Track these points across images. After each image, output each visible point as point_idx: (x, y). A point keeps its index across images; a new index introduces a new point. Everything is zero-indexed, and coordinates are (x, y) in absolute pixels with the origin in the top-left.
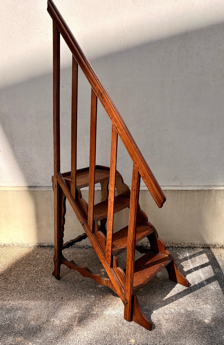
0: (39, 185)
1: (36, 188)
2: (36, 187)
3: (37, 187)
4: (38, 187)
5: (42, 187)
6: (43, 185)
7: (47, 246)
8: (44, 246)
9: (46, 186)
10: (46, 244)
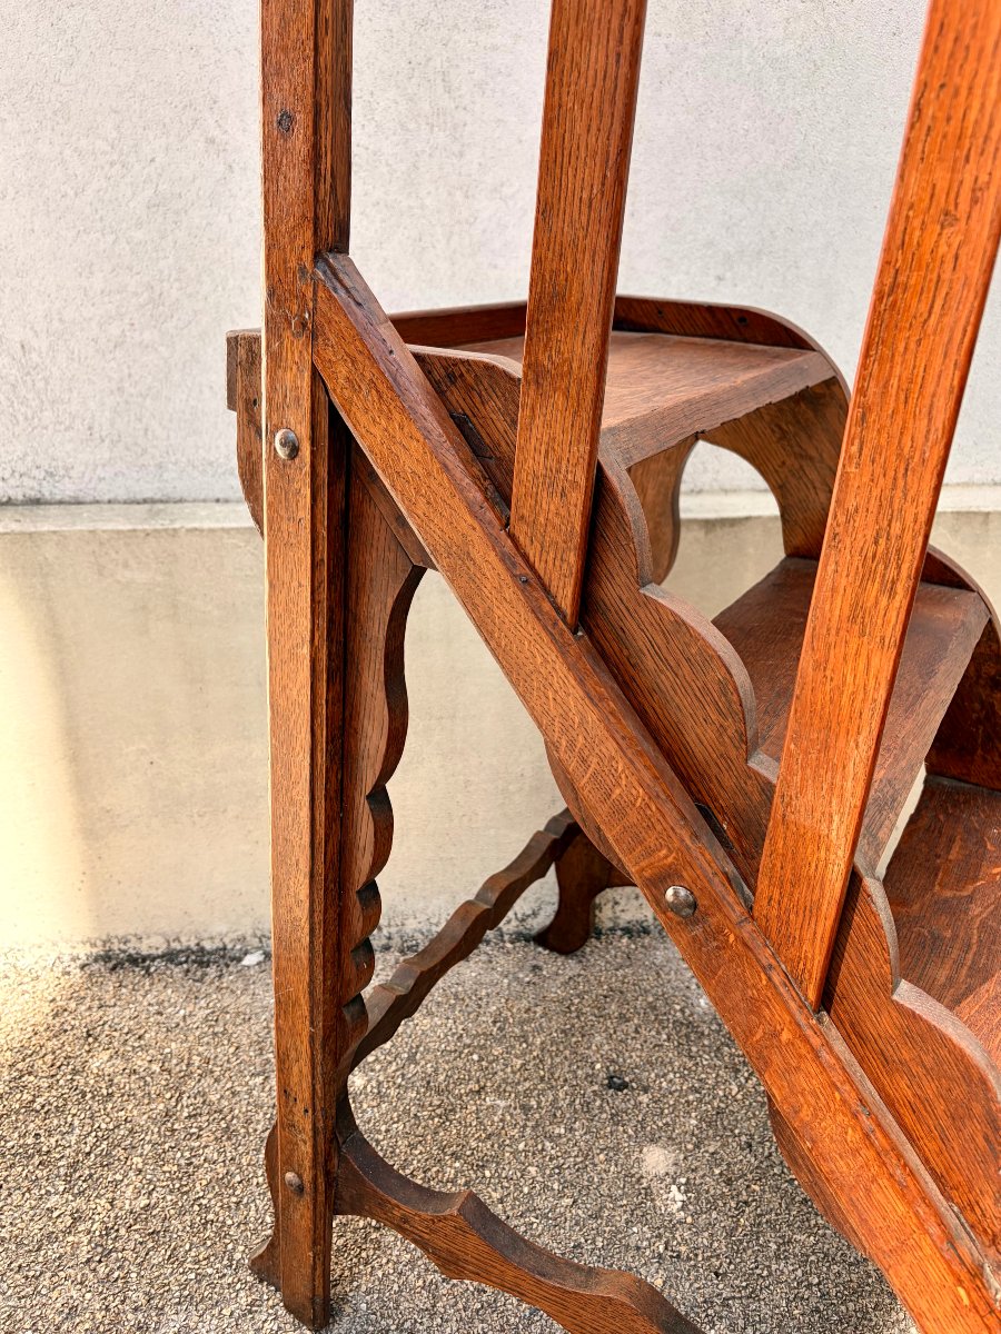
0: (67, 489)
1: (41, 510)
2: (37, 502)
3: (53, 510)
4: (61, 502)
5: (94, 508)
6: (102, 486)
7: (162, 957)
8: (136, 960)
9: (122, 495)
10: (152, 945)
